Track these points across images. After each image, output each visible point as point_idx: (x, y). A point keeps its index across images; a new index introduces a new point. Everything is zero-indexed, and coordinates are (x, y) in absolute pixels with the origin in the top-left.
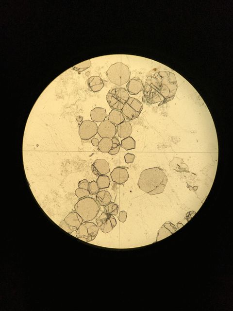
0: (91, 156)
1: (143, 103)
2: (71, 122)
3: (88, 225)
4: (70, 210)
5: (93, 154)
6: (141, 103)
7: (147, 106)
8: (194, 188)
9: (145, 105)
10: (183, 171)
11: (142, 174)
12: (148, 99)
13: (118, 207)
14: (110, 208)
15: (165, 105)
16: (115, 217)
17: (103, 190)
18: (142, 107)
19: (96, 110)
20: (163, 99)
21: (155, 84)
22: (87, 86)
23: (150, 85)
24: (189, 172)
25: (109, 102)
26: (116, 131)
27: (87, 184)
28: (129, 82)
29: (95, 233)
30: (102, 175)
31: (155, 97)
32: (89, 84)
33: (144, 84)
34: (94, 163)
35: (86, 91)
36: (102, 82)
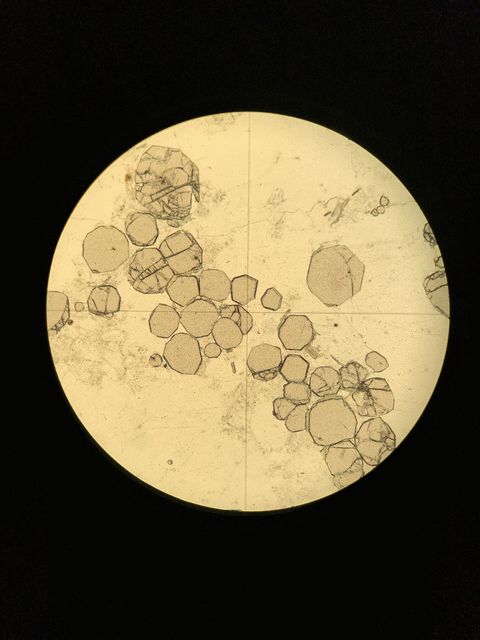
0: (235, 371)
1: (180, 228)
2: (155, 378)
3: (363, 434)
4: (320, 456)
5: (233, 365)
6: (178, 232)
7: (189, 222)
8: (384, 202)
9: (186, 226)
10: (342, 210)
11: (313, 289)
12: (177, 215)
13: (354, 363)
14: (350, 379)
15: (202, 189)
16: (372, 376)
17: (309, 376)
18: (186, 233)
19: (153, 321)
20: (189, 188)
21: (155, 191)
22: (101, 319)
23: (153, 201)
24: (348, 200)
25: (150, 291)
26: (209, 301)
27: (285, 402)
28: (129, 236)
29: (385, 429)
30: (281, 365)
31: (179, 200)
32: (98, 313)
33: (145, 209)
34: (251, 370)
35: (109, 325)
36: (107, 287)
